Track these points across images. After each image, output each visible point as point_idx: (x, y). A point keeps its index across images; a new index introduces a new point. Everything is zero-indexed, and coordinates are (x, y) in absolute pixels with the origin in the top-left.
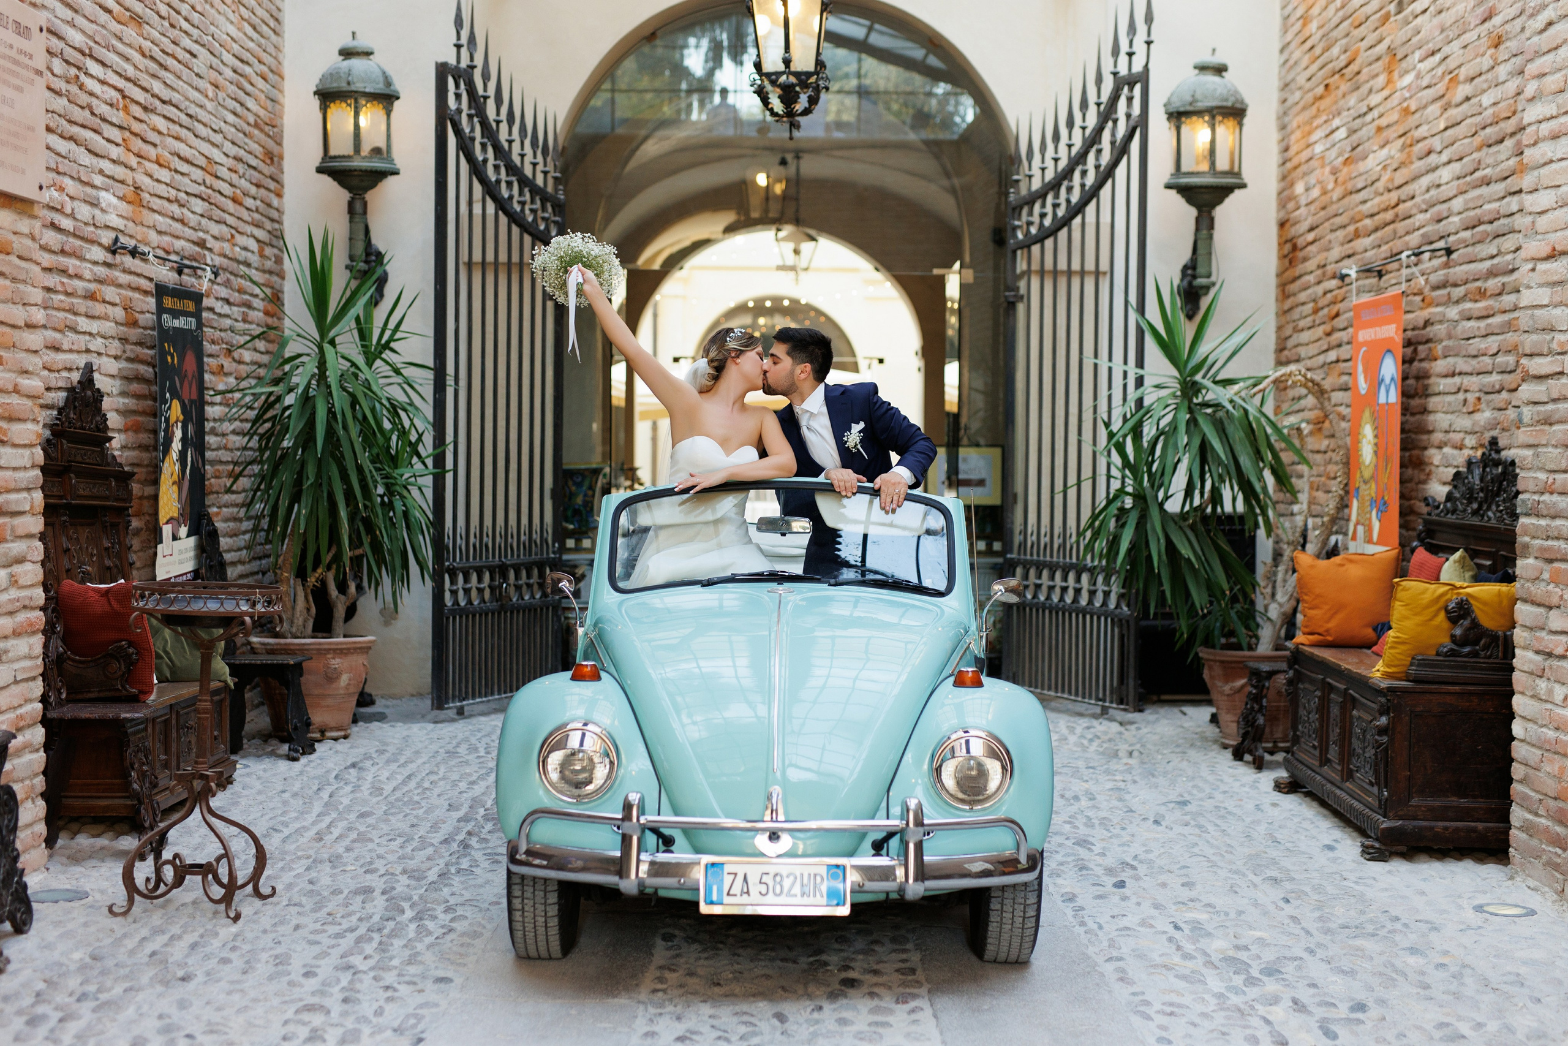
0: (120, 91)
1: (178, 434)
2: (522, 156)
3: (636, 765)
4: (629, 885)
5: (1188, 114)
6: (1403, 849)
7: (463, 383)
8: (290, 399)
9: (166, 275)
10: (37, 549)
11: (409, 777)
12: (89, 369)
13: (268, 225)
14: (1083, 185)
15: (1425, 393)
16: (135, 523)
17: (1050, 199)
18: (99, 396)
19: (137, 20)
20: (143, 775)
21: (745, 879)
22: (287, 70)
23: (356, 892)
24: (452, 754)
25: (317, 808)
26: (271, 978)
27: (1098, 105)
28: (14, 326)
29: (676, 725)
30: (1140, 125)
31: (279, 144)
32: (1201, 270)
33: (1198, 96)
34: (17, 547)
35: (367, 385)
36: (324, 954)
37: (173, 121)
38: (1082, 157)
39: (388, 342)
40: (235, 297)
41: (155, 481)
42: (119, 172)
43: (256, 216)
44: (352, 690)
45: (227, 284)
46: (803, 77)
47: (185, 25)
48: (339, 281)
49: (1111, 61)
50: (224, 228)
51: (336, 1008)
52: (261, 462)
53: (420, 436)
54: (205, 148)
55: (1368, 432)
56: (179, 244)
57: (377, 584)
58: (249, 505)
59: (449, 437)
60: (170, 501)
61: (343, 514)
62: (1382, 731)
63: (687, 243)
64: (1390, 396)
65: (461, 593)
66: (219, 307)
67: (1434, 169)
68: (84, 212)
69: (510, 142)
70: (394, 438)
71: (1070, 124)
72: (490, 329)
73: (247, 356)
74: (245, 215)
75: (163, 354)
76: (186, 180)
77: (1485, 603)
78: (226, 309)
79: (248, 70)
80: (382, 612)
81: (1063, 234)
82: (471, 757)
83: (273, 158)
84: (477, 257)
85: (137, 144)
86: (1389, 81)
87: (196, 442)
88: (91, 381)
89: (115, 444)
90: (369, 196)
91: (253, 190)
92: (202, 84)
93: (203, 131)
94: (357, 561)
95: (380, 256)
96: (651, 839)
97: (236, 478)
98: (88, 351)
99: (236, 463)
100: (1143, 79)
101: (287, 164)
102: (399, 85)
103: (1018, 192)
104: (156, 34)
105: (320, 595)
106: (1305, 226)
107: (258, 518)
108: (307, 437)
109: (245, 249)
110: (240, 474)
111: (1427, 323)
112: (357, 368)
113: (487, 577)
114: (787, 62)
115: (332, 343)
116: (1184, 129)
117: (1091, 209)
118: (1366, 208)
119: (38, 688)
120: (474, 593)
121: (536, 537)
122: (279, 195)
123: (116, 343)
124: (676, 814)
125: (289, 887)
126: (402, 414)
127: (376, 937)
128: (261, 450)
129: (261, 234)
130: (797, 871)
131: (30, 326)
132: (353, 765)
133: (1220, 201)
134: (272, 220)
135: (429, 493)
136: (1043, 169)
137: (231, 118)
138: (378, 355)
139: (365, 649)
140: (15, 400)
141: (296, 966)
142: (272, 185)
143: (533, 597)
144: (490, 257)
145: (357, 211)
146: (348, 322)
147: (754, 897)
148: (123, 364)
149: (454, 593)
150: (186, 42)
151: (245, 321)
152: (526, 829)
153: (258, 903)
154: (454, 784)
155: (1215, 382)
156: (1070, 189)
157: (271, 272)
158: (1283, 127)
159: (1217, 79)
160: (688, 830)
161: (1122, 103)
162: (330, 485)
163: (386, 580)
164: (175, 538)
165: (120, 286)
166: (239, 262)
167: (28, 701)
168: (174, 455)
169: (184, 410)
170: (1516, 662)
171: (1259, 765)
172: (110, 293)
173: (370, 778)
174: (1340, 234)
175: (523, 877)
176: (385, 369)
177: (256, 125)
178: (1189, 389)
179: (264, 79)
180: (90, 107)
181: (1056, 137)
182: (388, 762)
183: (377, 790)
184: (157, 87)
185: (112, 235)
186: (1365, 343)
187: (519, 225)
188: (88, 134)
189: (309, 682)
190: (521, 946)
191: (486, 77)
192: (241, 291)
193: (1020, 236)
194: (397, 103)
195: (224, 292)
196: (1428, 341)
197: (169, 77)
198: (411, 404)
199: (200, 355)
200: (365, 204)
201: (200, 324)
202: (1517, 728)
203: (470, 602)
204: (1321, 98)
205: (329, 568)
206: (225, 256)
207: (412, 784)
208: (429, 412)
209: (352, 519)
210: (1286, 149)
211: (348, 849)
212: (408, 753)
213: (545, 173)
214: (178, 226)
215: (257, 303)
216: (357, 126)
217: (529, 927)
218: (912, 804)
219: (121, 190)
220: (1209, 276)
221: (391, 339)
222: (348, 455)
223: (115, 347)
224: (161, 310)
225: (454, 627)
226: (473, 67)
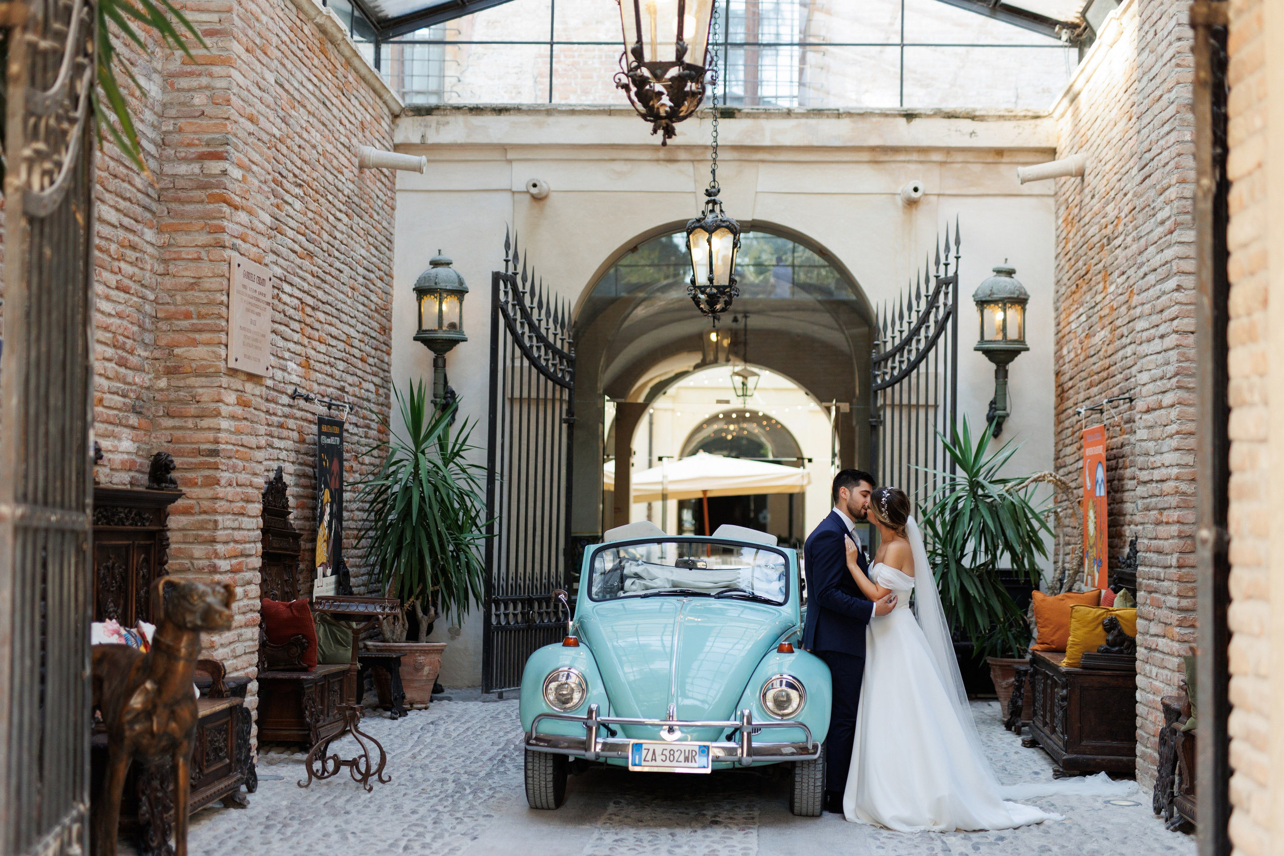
0: (300, 299)
1: (328, 510)
2: (547, 329)
3: (597, 690)
4: (590, 755)
5: (988, 302)
6: (1078, 772)
7: (506, 478)
8: (396, 488)
9: (322, 410)
10: (257, 577)
11: (468, 729)
12: (280, 470)
13: (382, 374)
14: (918, 349)
15: (1121, 490)
16: (301, 566)
17: (897, 358)
18: (285, 486)
19: (311, 255)
20: (312, 714)
21: (654, 753)
22: (395, 273)
23: (438, 781)
24: (495, 718)
25: (411, 743)
26: (393, 814)
27: (927, 297)
28: (251, 448)
29: (620, 673)
30: (952, 312)
31: (390, 321)
32: (999, 405)
33: (995, 290)
34: (248, 575)
35: (444, 479)
36: (422, 805)
37: (328, 314)
38: (917, 331)
39: (458, 451)
40: (361, 422)
41: (314, 540)
42: (298, 349)
43: (375, 369)
44: (431, 677)
45: (356, 414)
46: (721, 289)
47: (337, 254)
48: (428, 411)
49: (935, 268)
50: (356, 378)
51: (430, 827)
52: (376, 529)
53: (478, 512)
54: (346, 328)
55: (1091, 514)
56: (330, 390)
57: (448, 609)
58: (367, 556)
59: (497, 514)
60: (322, 553)
61: (428, 562)
62: (1064, 699)
63: (672, 374)
64: (1101, 491)
65: (502, 617)
66: (352, 429)
67: (1125, 347)
68: (279, 375)
69: (540, 321)
70: (461, 514)
71: (910, 308)
72: (524, 442)
73: (367, 459)
74: (368, 369)
75: (321, 460)
76: (335, 350)
77: (1127, 620)
78: (355, 430)
79: (372, 276)
80: (449, 630)
81: (905, 381)
82: (507, 720)
83: (385, 330)
84: (517, 394)
85: (308, 331)
86: (1105, 288)
87: (337, 516)
88: (281, 477)
89: (291, 516)
90: (448, 355)
91: (373, 352)
92: (346, 289)
93: (345, 318)
94: (435, 594)
95: (453, 393)
96: (603, 731)
97: (359, 539)
98: (278, 459)
99: (360, 530)
100: (953, 281)
101: (394, 334)
102: (468, 284)
103: (878, 352)
104: (320, 262)
105: (411, 616)
106: (1067, 377)
107: (373, 565)
108: (406, 513)
109: (367, 391)
110: (362, 537)
111: (1122, 445)
112: (438, 468)
113: (520, 606)
114: (711, 280)
115: (423, 452)
116: (986, 312)
117: (922, 365)
118: (1096, 368)
119: (255, 658)
120: (511, 617)
121: (553, 580)
122: (389, 354)
123: (293, 454)
124: (617, 716)
125: (399, 777)
126: (466, 498)
127: (450, 800)
128: (376, 521)
129: (377, 380)
130: (682, 749)
131: (259, 448)
132: (432, 723)
133: (1012, 359)
134: (384, 371)
135: (483, 550)
136: (893, 338)
137: (361, 308)
138: (451, 460)
139: (440, 651)
140: (250, 490)
141: (407, 809)
142: (385, 348)
143: (550, 620)
144: (525, 395)
145: (439, 365)
146: (434, 439)
147: (659, 762)
148: (297, 467)
149: (498, 616)
150: (337, 264)
151: (366, 437)
152: (535, 724)
153: (381, 785)
154: (496, 733)
155: (991, 482)
156: (910, 351)
157: (382, 405)
158: (1057, 309)
159: (1007, 279)
160: (623, 725)
161: (942, 297)
162: (420, 544)
163: (454, 607)
164: (324, 576)
165: (296, 419)
166: (363, 399)
167: (251, 665)
168: (325, 524)
169: (331, 497)
170: (1137, 655)
171: (1018, 733)
172: (291, 423)
173: (443, 729)
174: (1084, 383)
175: (534, 752)
176: (456, 469)
177: (376, 311)
178: (974, 485)
179: (382, 280)
180: (284, 312)
181: (901, 317)
182: (454, 721)
183: (447, 735)
184: (320, 294)
185: (293, 388)
186: (1090, 457)
187: (544, 374)
188: (282, 328)
189: (403, 670)
190: (532, 799)
191: (524, 280)
192: (364, 418)
193: (879, 381)
194: (466, 296)
195: (354, 419)
196: (1123, 456)
197: (327, 287)
198: (472, 492)
199: (341, 460)
200: (445, 361)
201: (342, 442)
202: (1139, 695)
203: (508, 623)
204: (1074, 293)
205: (417, 599)
206: (355, 396)
207: (469, 733)
208: (484, 497)
209: (433, 565)
210: (1058, 324)
211: (431, 762)
212: (466, 717)
213: (562, 340)
214: (329, 379)
215: (374, 425)
216: (440, 310)
217: (537, 787)
218: (746, 712)
219: (299, 359)
220: (1005, 409)
221: (460, 450)
222: (432, 525)
223: (293, 456)
224: (321, 433)
225: (497, 639)
226: (516, 274)
